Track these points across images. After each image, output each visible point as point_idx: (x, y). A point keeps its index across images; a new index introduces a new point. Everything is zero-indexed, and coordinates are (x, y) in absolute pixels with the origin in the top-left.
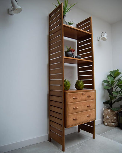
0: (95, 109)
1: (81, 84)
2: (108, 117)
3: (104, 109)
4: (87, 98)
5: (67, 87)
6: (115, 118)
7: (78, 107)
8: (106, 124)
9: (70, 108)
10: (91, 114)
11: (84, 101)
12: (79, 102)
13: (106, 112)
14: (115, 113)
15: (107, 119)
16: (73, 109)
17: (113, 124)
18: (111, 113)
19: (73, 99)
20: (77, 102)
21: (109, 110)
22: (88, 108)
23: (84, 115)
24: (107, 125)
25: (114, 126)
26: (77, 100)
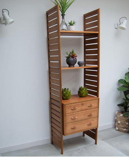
0: (98, 117)
1: (83, 91)
2: (119, 122)
3: (117, 112)
4: (88, 107)
5: (67, 97)
6: (127, 123)
7: (76, 117)
8: (117, 128)
9: (68, 118)
10: (92, 122)
11: (85, 111)
12: (78, 112)
13: (119, 116)
14: (128, 118)
15: (119, 124)
16: (71, 119)
17: (125, 130)
18: (124, 118)
19: (71, 110)
20: (76, 112)
21: (122, 115)
22: (89, 117)
23: (84, 123)
24: (118, 130)
25: (125, 132)
26: (76, 110)
